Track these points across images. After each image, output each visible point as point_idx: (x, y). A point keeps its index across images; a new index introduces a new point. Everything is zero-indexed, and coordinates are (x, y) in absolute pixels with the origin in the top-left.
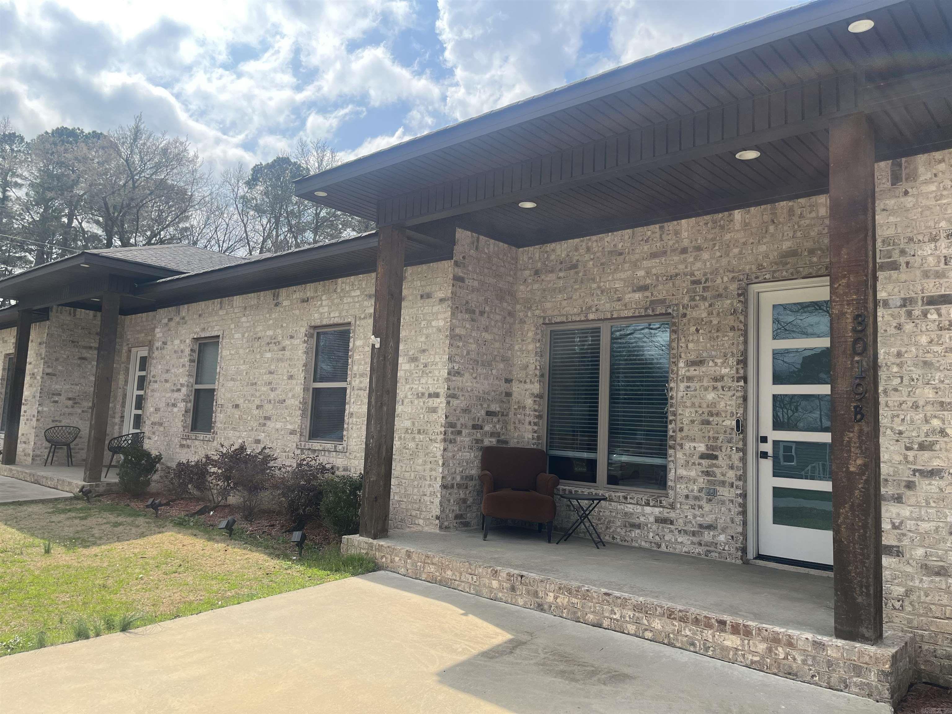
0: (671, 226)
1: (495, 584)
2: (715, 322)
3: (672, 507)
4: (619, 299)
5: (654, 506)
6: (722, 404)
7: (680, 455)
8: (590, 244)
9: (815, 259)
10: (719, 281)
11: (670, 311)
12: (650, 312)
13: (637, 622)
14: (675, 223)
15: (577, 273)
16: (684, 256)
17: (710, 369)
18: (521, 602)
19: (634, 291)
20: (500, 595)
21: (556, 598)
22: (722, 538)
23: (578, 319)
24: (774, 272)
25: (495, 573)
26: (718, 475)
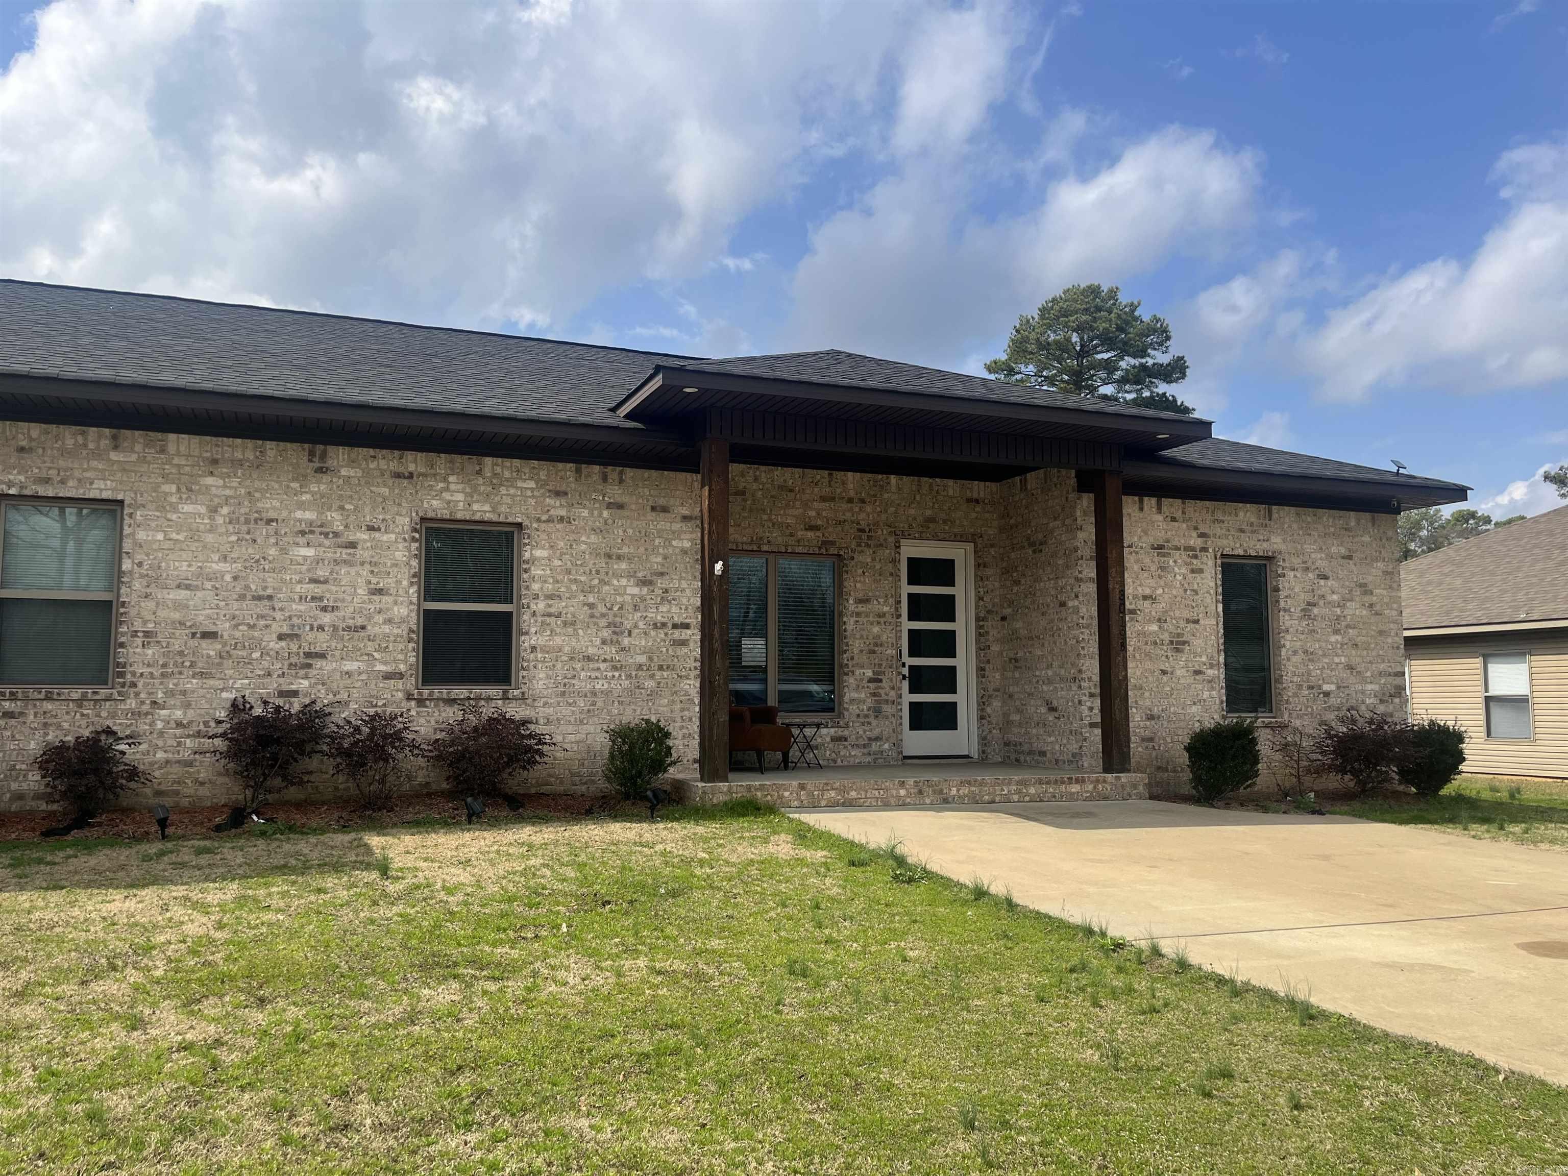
0: (839, 475)
1: (902, 792)
2: (878, 567)
3: (847, 726)
4: (792, 535)
5: (832, 727)
6: (885, 637)
7: (852, 680)
8: (758, 473)
9: (947, 528)
10: (880, 532)
11: (842, 553)
12: (823, 551)
13: (1019, 792)
14: (843, 473)
15: (745, 500)
16: (850, 505)
17: (874, 606)
18: (928, 801)
19: (806, 529)
20: (908, 800)
21: (958, 791)
22: (886, 746)
23: (750, 548)
24: (921, 532)
25: (902, 784)
26: (883, 695)
